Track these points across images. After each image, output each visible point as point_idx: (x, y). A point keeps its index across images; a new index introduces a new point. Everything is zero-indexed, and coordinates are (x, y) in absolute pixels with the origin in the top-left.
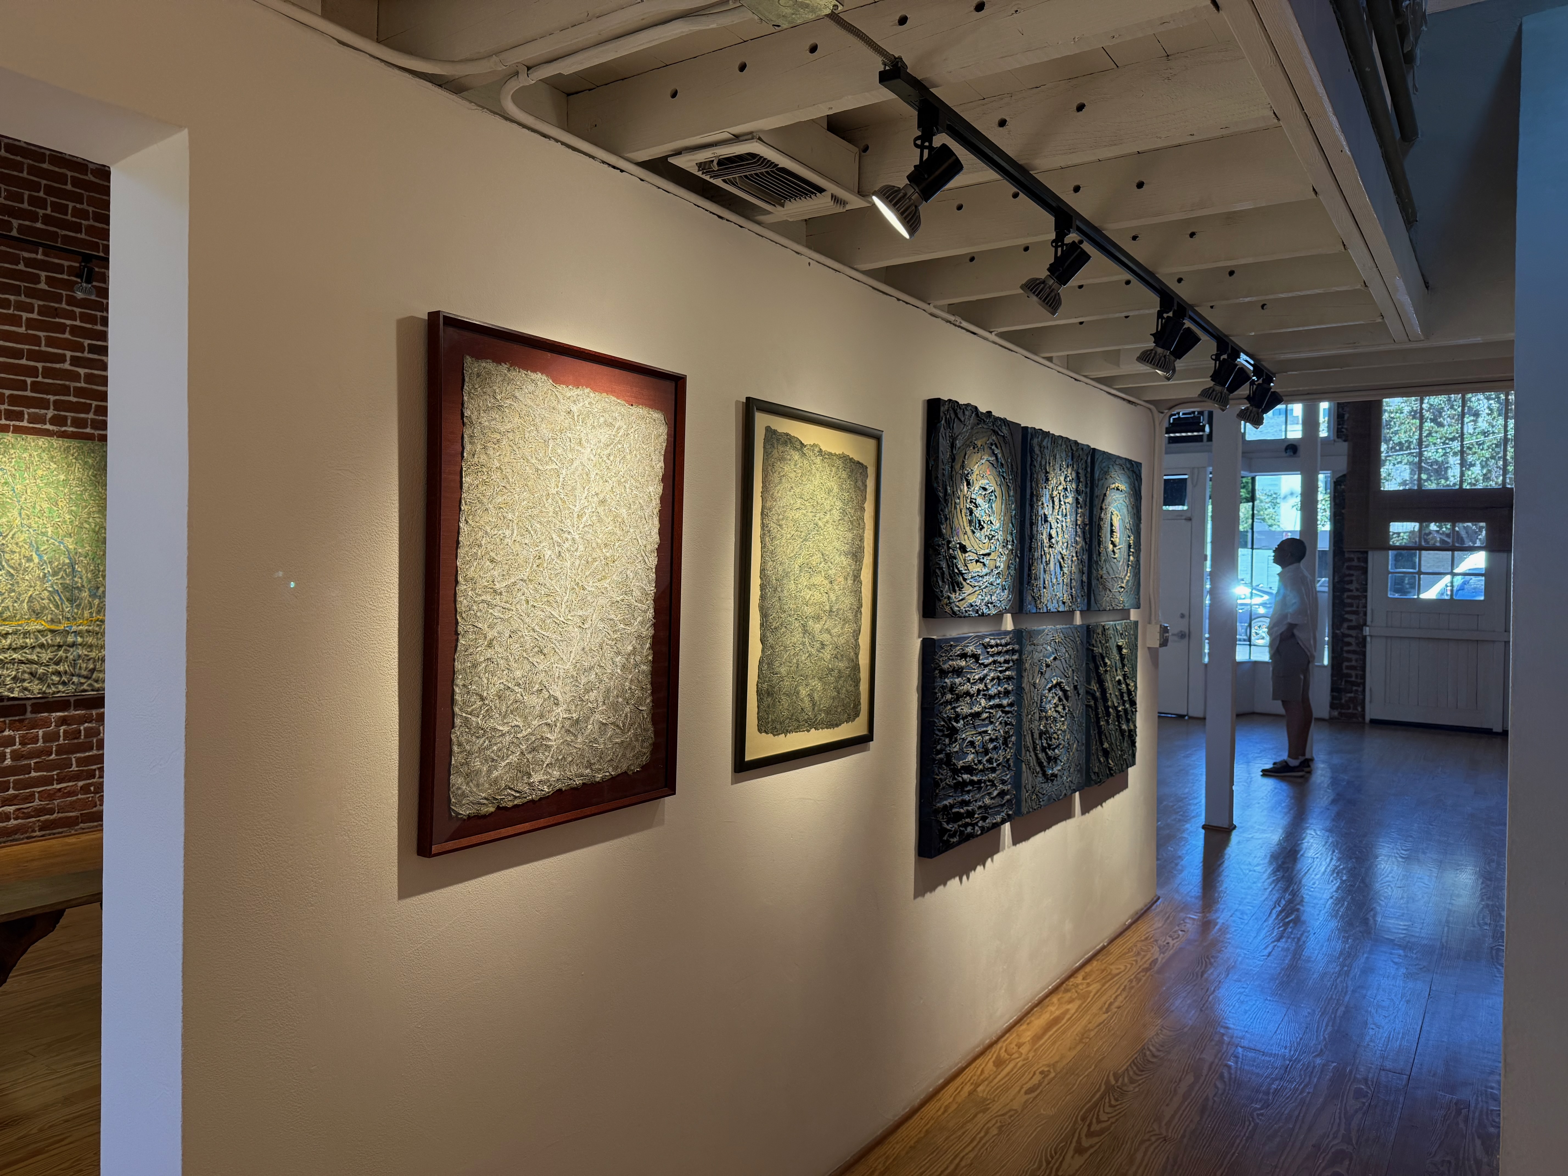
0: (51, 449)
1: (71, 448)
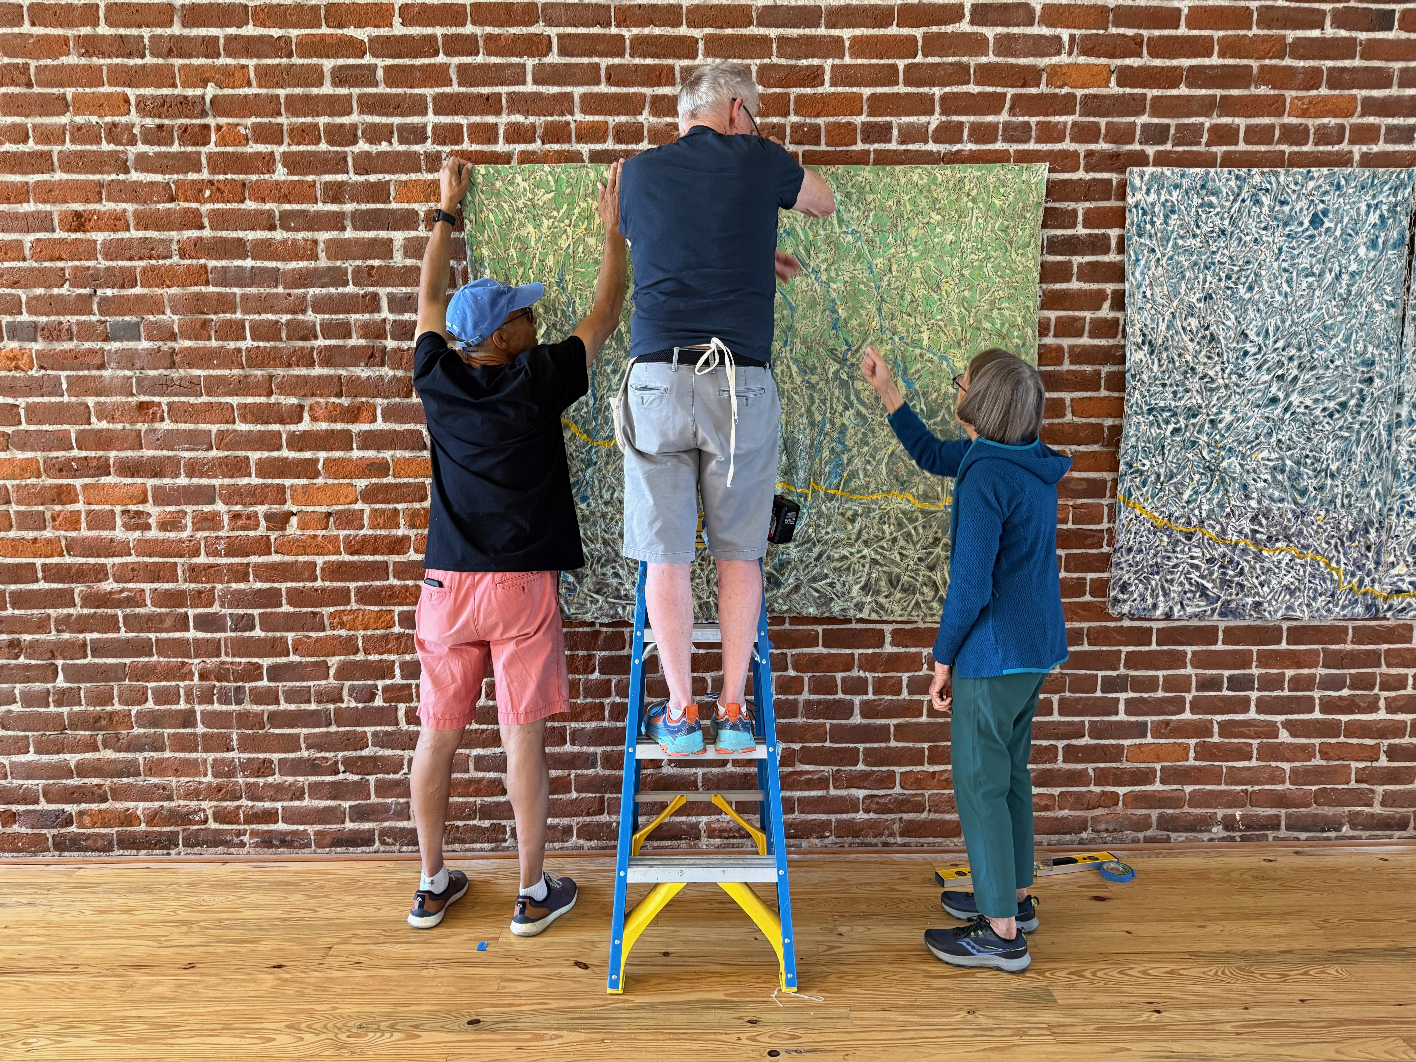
0: (933, 187)
1: (966, 181)
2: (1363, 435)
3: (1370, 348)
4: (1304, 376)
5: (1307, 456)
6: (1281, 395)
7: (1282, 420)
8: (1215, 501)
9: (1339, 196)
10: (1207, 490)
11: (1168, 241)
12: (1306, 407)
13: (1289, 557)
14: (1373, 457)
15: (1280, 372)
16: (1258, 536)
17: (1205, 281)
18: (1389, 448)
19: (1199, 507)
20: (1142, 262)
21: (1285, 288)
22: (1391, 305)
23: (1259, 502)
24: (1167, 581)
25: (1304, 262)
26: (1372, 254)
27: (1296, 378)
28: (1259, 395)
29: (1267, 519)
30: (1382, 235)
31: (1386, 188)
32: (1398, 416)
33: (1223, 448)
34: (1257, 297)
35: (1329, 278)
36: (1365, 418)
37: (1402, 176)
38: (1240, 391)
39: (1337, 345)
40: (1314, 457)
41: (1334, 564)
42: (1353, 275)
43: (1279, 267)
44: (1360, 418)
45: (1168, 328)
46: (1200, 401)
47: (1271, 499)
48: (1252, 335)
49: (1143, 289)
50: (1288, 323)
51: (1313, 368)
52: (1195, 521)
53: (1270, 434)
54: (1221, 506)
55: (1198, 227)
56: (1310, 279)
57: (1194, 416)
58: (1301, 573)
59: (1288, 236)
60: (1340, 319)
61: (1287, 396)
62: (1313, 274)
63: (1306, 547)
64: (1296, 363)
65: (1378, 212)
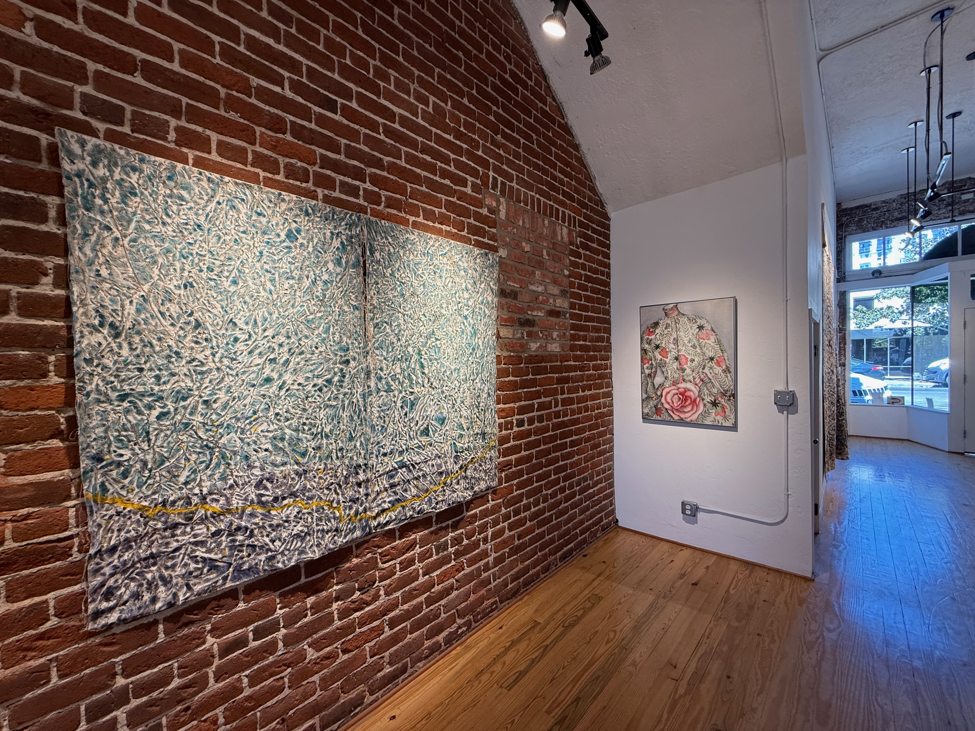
2: (347, 402)
3: (345, 339)
4: (294, 360)
5: (304, 424)
6: (275, 375)
7: (278, 396)
8: (217, 476)
9: (308, 221)
10: (207, 467)
11: (129, 222)
12: (299, 384)
13: (296, 510)
14: (355, 418)
15: (272, 356)
16: (264, 499)
17: (183, 270)
18: (365, 410)
19: (199, 485)
20: (93, 238)
21: (269, 285)
22: (356, 308)
23: (262, 469)
24: (167, 568)
25: (285, 267)
26: (338, 270)
27: (287, 362)
28: (253, 376)
29: (272, 482)
30: (345, 257)
31: (343, 223)
32: (369, 387)
33: (221, 425)
34: (242, 291)
35: (307, 283)
36: (346, 390)
37: (353, 217)
38: (234, 373)
39: (319, 335)
40: (310, 424)
41: (335, 505)
42: (325, 282)
43: (262, 268)
44: (342, 390)
45: (138, 311)
46: (190, 384)
47: (274, 465)
48: (241, 323)
49: (96, 267)
50: (275, 316)
51: (302, 353)
52: (195, 500)
53: (268, 409)
54: (223, 478)
55: (168, 215)
56: (291, 282)
57: (184, 399)
58: (310, 520)
59: (268, 243)
60: (319, 315)
61: (281, 376)
62: (293, 278)
63: (310, 498)
64: (286, 348)
65: (339, 239)
